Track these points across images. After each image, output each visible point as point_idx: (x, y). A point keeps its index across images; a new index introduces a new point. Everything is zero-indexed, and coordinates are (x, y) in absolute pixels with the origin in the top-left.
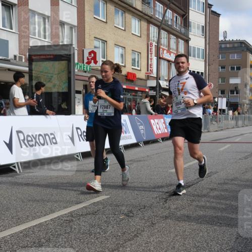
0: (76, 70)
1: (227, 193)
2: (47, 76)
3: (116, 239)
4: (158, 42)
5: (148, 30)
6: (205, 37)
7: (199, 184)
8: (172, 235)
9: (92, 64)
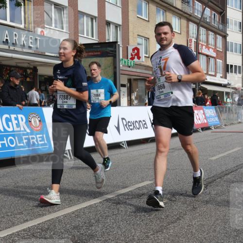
0: (121, 66)
4: (197, 38)
5: (188, 27)
7: (238, 172)
8: (213, 219)
9: (136, 60)
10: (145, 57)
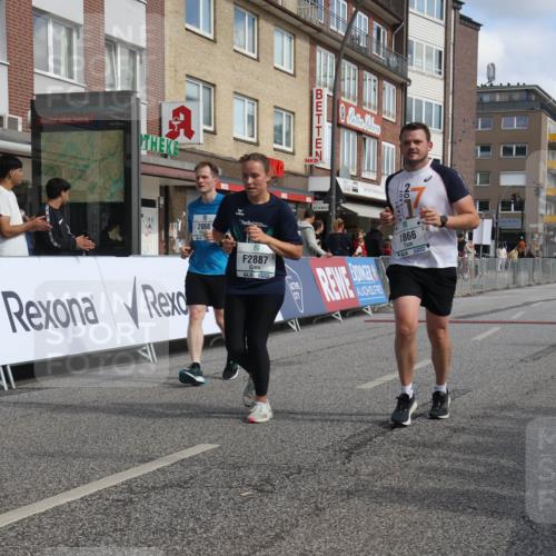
0: (143, 152)
1: (490, 439)
2: (77, 165)
3: (233, 543)
4: (336, 88)
5: (312, 59)
6: (445, 78)
8: (363, 536)
9: (182, 138)
10: (205, 131)
